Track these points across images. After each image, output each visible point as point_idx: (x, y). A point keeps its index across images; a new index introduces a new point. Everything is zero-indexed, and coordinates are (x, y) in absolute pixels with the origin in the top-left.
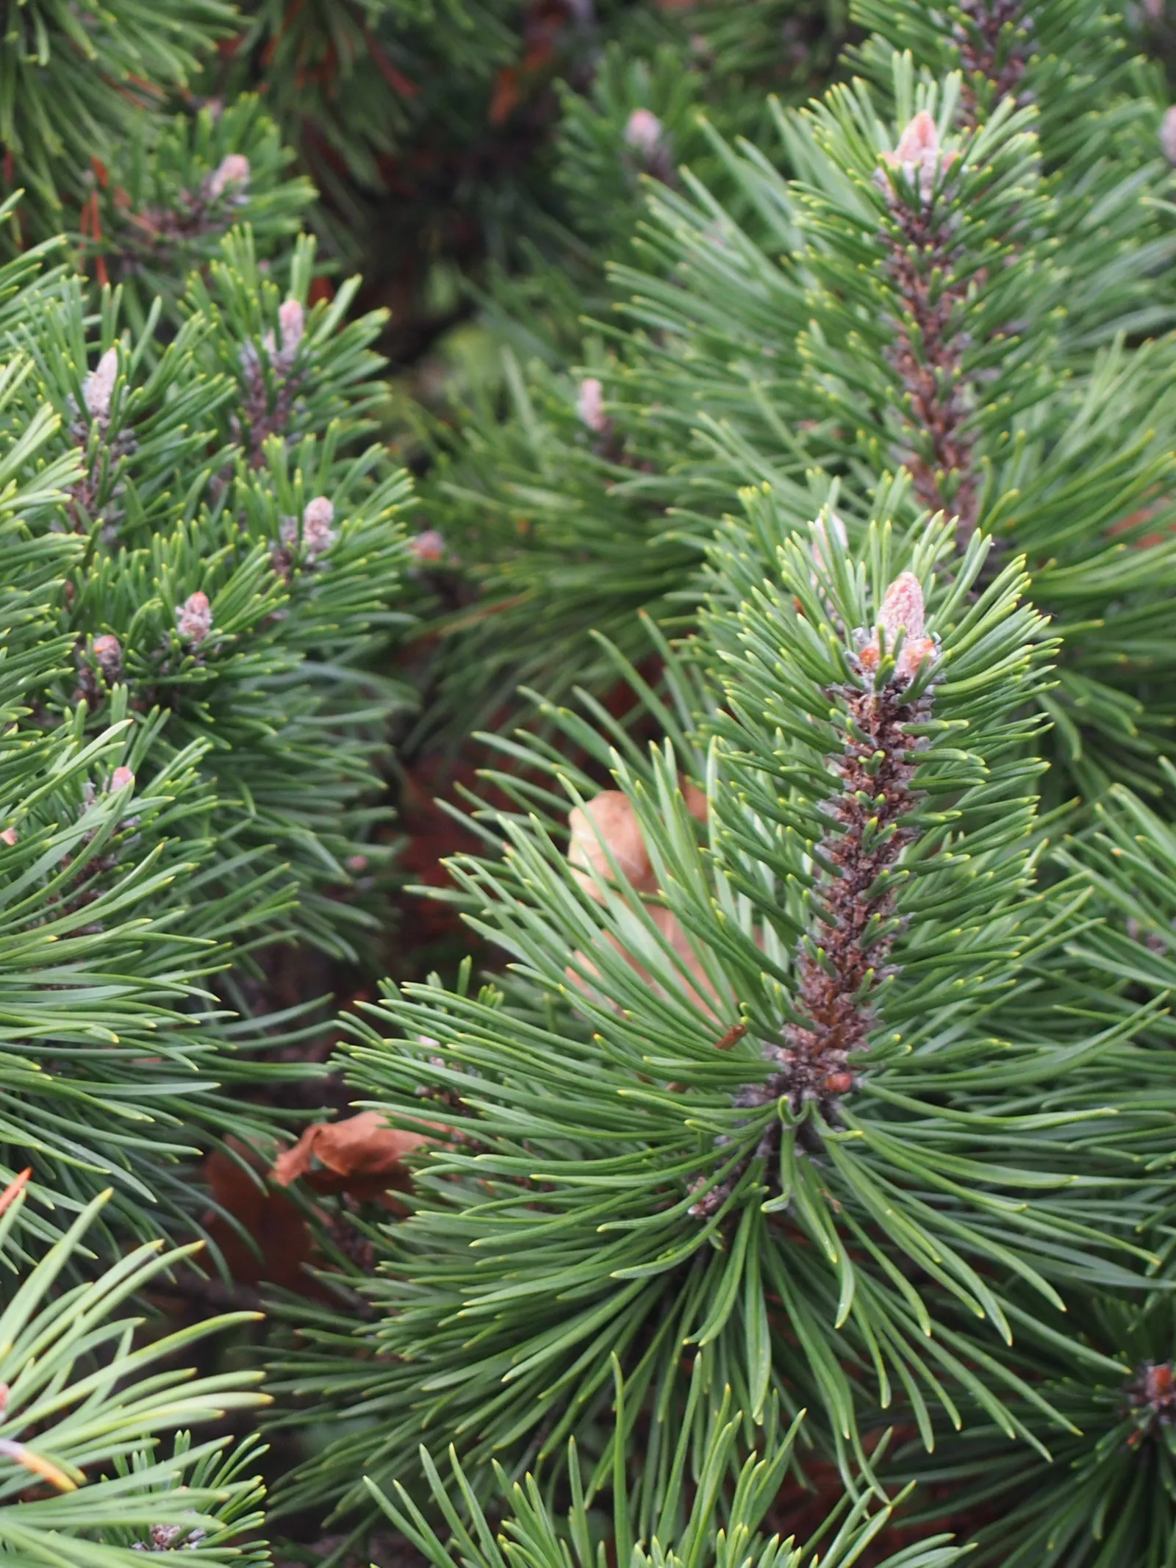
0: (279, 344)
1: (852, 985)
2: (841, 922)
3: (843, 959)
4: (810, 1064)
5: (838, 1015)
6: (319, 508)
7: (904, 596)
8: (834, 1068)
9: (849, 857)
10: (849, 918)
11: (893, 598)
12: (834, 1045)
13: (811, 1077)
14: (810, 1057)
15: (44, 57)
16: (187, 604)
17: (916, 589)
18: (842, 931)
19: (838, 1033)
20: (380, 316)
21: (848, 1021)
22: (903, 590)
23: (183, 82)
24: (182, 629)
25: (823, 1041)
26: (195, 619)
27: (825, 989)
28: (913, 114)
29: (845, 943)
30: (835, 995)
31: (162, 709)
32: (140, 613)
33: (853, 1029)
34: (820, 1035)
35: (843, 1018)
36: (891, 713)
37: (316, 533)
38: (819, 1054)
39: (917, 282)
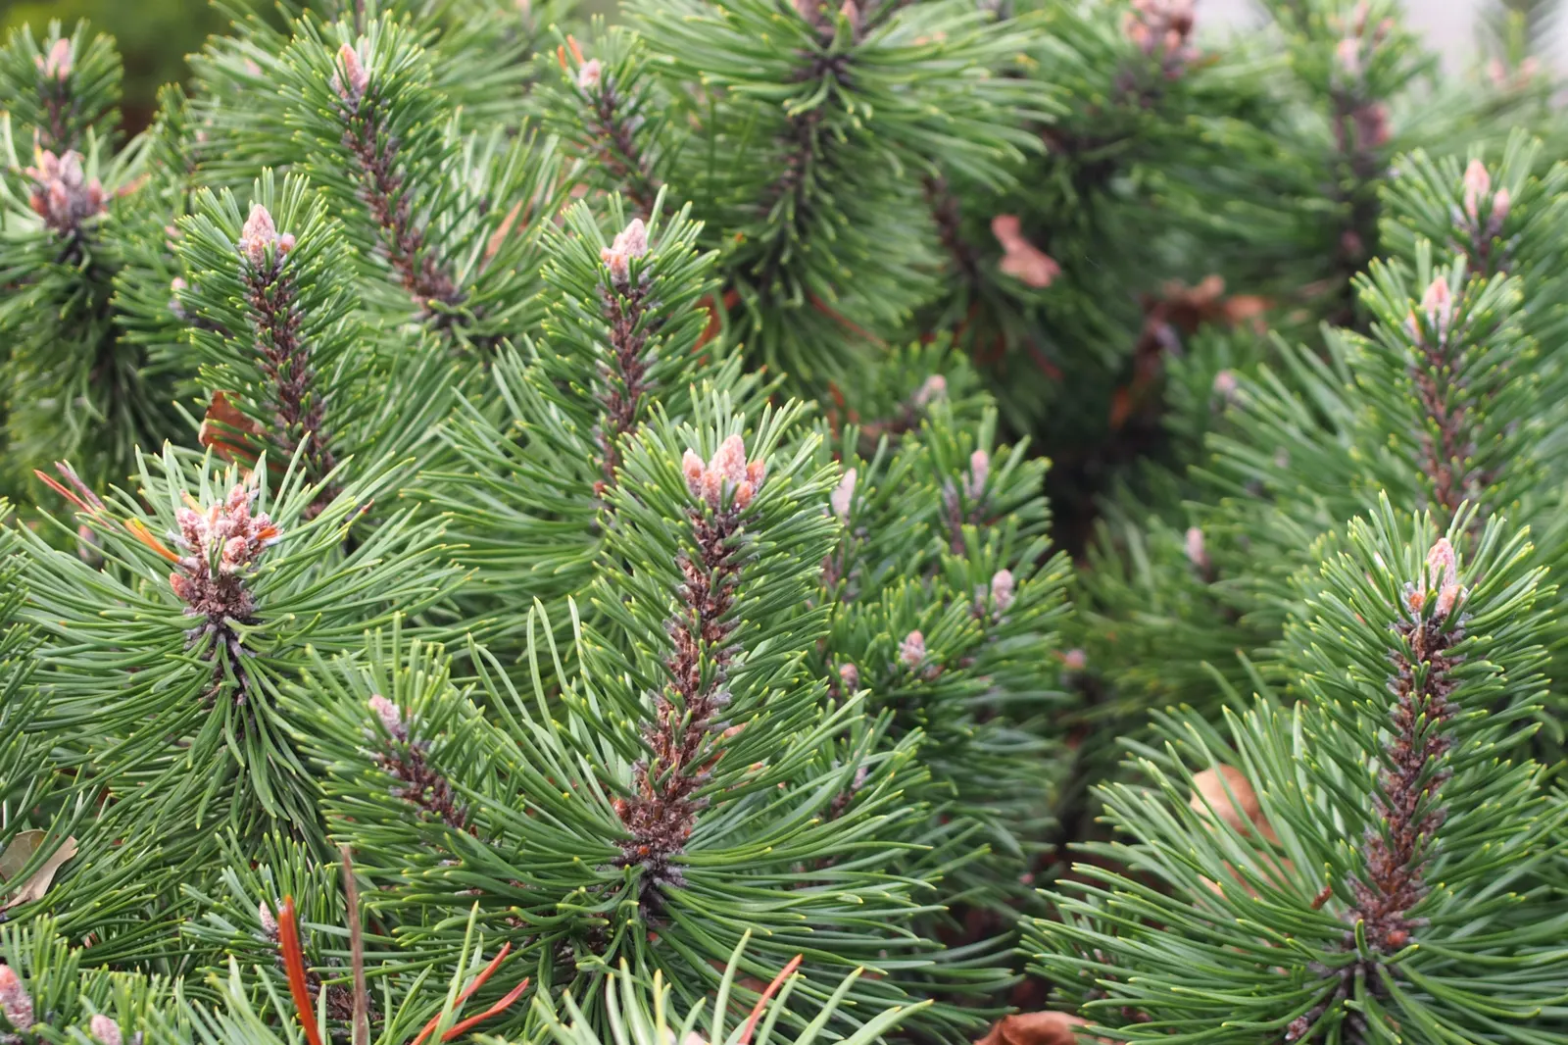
0: (971, 481)
1: (1405, 860)
2: (1397, 809)
3: (1399, 840)
4: (1375, 925)
5: (1396, 883)
6: (1003, 578)
7: (1441, 556)
8: (1392, 927)
9: (1403, 759)
10: (1403, 807)
11: (1433, 557)
12: (1392, 909)
13: (1376, 935)
14: (1375, 919)
15: (799, 300)
16: (907, 640)
17: (1449, 551)
18: (1398, 817)
19: (1396, 899)
20: (1044, 463)
21: (1403, 890)
22: (1441, 551)
23: (898, 323)
24: (903, 658)
25: (1385, 906)
26: (913, 650)
27: (1385, 864)
28: (1431, 281)
29: (1400, 828)
30: (1393, 869)
31: (890, 710)
32: (872, 644)
33: (1407, 896)
34: (1382, 901)
35: (1398, 888)
36: (1432, 644)
37: (1000, 596)
38: (1382, 917)
39: (1437, 403)
